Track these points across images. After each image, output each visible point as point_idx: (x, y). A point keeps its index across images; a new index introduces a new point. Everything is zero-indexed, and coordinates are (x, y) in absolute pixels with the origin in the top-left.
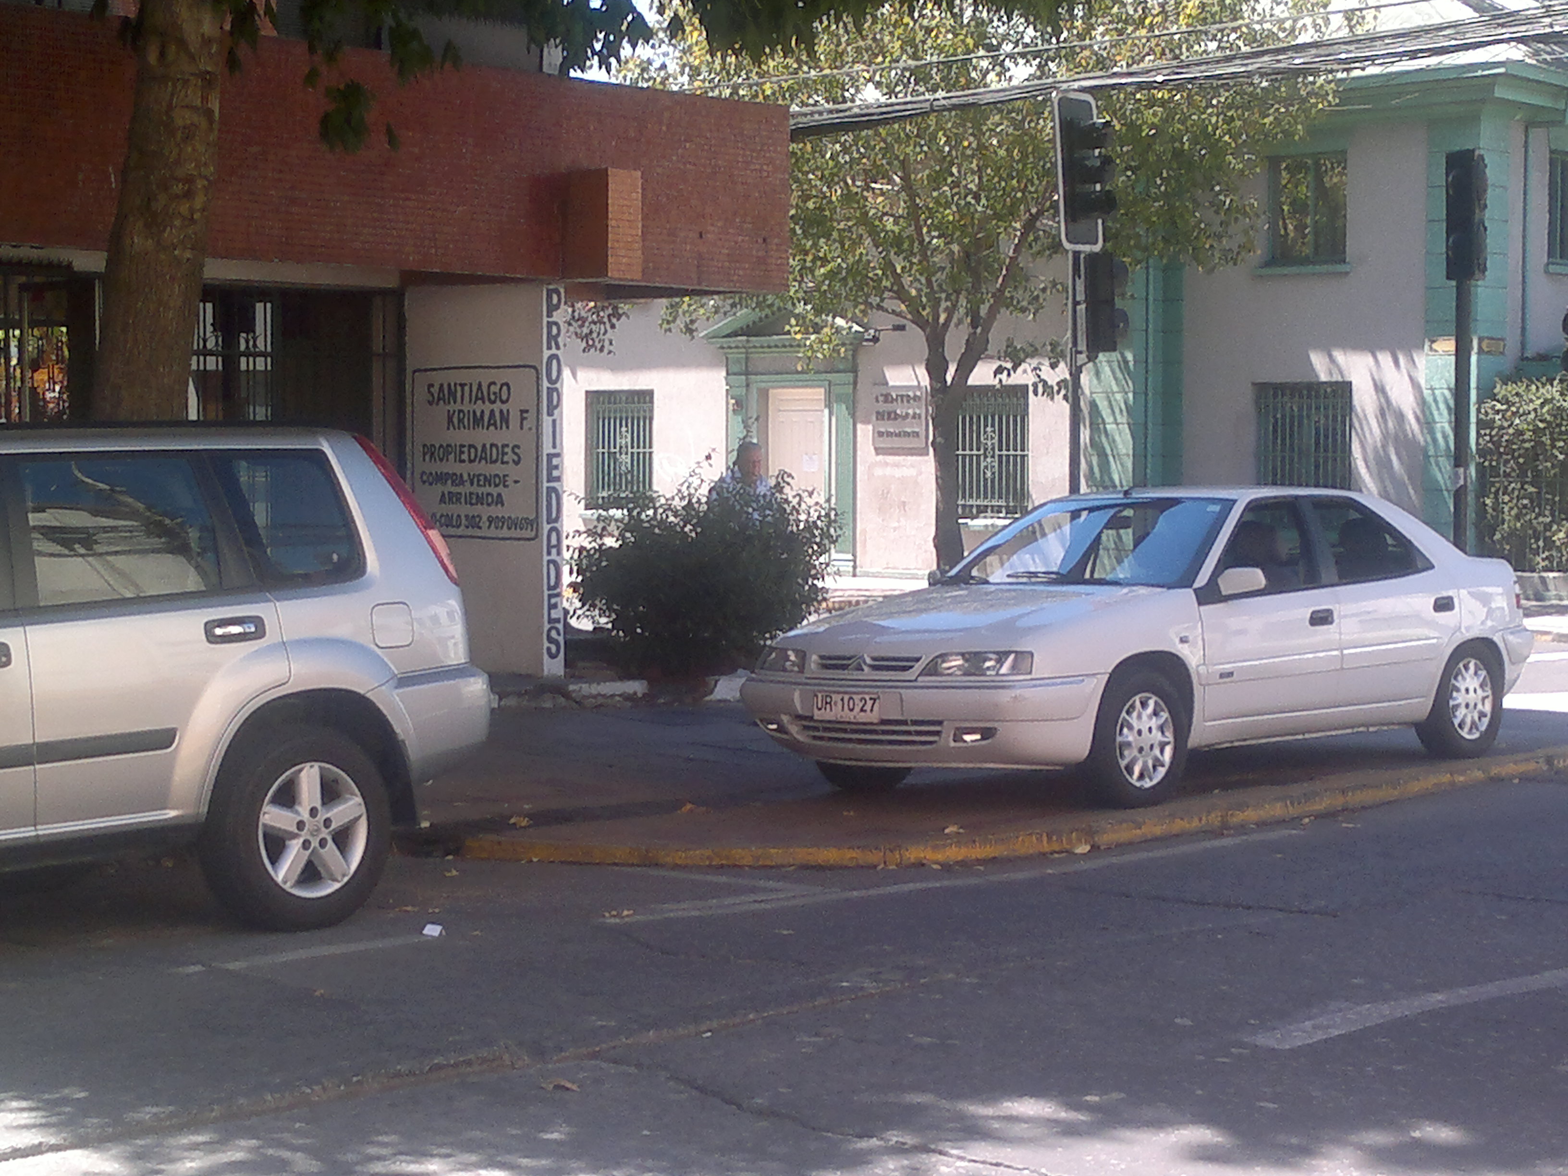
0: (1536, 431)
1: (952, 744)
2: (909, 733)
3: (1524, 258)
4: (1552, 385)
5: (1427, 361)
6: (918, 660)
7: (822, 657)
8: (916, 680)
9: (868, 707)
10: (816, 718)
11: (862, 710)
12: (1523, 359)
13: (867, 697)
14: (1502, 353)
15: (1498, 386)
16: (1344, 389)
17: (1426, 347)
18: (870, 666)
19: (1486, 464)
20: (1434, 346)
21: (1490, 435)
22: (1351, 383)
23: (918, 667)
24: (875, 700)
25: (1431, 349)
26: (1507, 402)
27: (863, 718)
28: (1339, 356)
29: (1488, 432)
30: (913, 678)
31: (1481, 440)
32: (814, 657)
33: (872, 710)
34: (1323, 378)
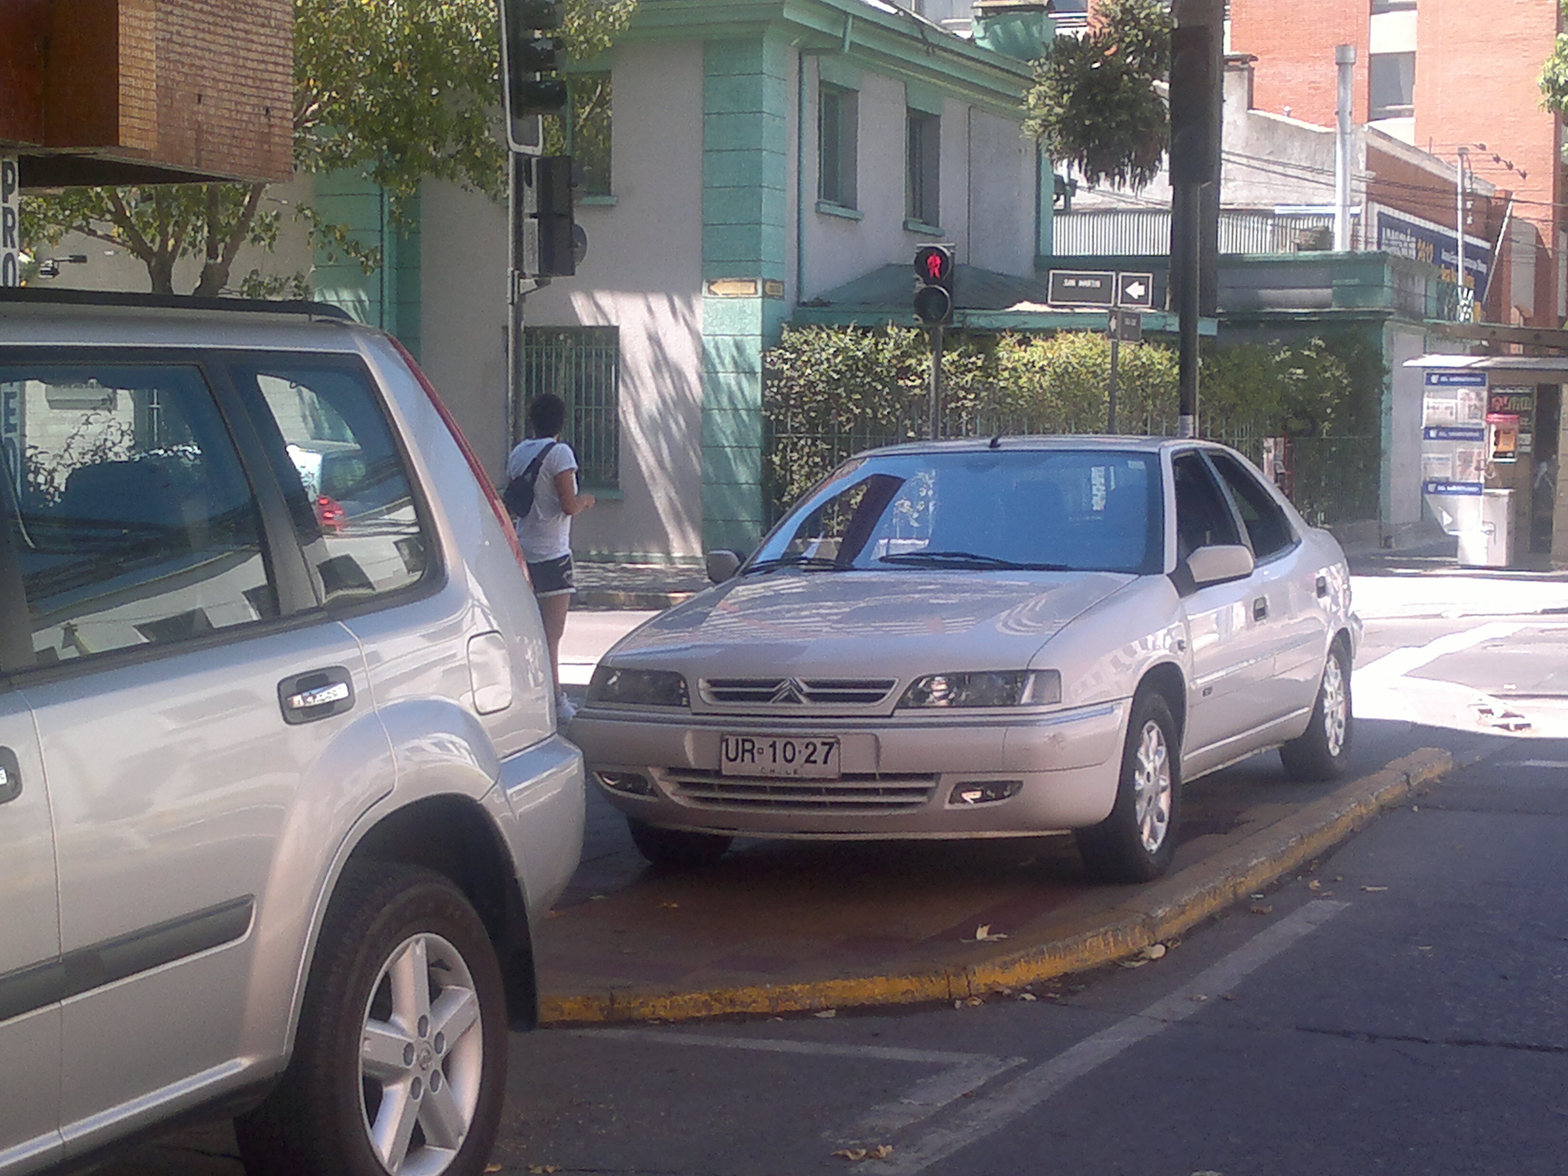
0: (830, 381)
1: (947, 806)
2: (875, 792)
3: (799, 196)
4: (845, 333)
5: (706, 305)
6: (889, 684)
7: (713, 683)
8: (890, 716)
9: (819, 756)
10: (724, 773)
11: (808, 761)
12: (799, 304)
13: (818, 742)
14: (782, 297)
15: (785, 333)
16: (612, 333)
17: (705, 289)
18: (809, 696)
19: (773, 417)
20: (712, 288)
21: (778, 387)
22: (617, 328)
23: (892, 696)
24: (831, 745)
25: (709, 291)
26: (795, 350)
27: (810, 771)
28: (605, 300)
29: (776, 382)
30: (889, 713)
31: (767, 393)
32: (702, 684)
33: (825, 762)
34: (587, 321)
